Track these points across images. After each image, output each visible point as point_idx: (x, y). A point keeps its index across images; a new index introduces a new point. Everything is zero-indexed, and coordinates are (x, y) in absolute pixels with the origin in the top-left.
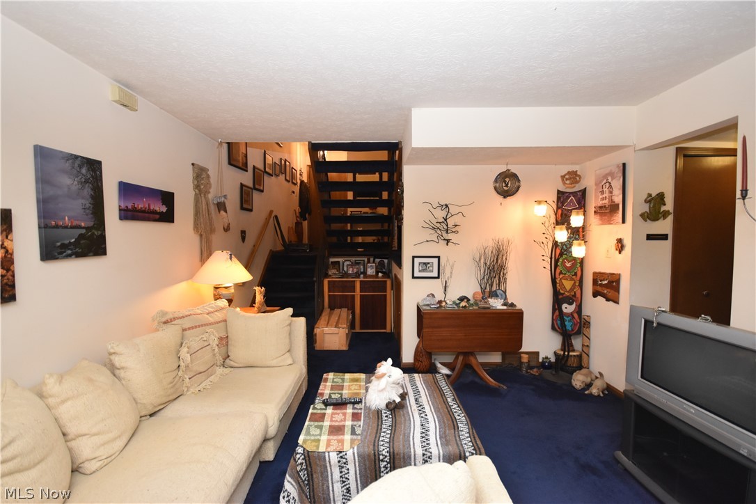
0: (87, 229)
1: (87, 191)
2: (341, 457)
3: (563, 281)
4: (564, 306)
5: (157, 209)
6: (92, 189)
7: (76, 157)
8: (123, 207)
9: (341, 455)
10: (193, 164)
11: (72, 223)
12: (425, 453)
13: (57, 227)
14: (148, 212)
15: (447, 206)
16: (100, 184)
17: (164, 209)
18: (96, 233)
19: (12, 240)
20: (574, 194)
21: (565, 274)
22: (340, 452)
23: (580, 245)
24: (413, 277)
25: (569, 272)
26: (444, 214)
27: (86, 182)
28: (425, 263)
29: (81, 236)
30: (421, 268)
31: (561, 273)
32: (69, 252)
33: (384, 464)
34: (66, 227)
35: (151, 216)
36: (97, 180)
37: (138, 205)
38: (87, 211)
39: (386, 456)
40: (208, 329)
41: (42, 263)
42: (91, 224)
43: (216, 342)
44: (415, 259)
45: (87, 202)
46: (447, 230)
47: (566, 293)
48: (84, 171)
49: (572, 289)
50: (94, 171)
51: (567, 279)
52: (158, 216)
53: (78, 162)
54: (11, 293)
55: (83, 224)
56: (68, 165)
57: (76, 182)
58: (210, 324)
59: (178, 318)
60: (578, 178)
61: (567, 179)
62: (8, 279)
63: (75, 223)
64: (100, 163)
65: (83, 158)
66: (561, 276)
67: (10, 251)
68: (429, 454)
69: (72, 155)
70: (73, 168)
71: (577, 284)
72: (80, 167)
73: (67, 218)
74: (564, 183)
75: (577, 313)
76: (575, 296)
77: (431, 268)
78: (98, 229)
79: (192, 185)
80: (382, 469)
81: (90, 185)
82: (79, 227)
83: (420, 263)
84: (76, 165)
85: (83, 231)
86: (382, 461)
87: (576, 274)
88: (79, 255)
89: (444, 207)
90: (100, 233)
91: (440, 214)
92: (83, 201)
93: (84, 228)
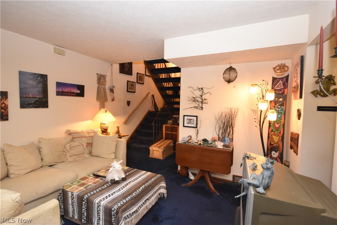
0: (40, 98)
1: (40, 85)
2: (72, 195)
3: (273, 136)
4: (273, 152)
5: (75, 92)
6: (42, 85)
7: (36, 74)
8: (57, 91)
9: (72, 194)
10: (97, 74)
11: (33, 96)
12: (99, 203)
13: (26, 97)
14: (70, 93)
15: (202, 89)
16: (46, 83)
17: (79, 92)
18: (44, 100)
19: (7, 101)
20: (282, 79)
21: (275, 132)
22: (72, 193)
23: (272, 112)
24: (184, 126)
25: (277, 131)
26: (200, 93)
27: (40, 82)
28: (190, 119)
29: (37, 101)
30: (188, 122)
31: (272, 131)
32: (31, 106)
33: (84, 203)
34: (30, 98)
35: (72, 94)
36: (45, 81)
37: (65, 90)
38: (40, 92)
39: (85, 200)
40: (83, 139)
41: (21, 109)
42: (41, 97)
43: (86, 144)
44: (185, 117)
45: (40, 89)
46: (202, 102)
47: (275, 144)
48: (39, 78)
49: (278, 142)
50: (44, 78)
51: (275, 135)
52: (75, 94)
53: (37, 75)
54: (6, 118)
55: (38, 97)
56: (32, 77)
57: (35, 83)
58: (86, 137)
59: (73, 133)
60: (286, 69)
61: (278, 70)
62: (6, 113)
63: (34, 96)
64: (47, 75)
65: (39, 74)
66: (272, 133)
67: (7, 105)
68: (99, 204)
69: (34, 73)
70: (34, 78)
71: (280, 139)
72: (37, 77)
73: (31, 95)
74: (276, 72)
75: (280, 158)
76: (278, 147)
77: (193, 122)
78: (44, 99)
79: (97, 82)
80: (83, 205)
81: (42, 83)
82: (37, 98)
83: (187, 119)
84: (36, 77)
85: (38, 99)
86: (84, 201)
87: (280, 133)
88: (35, 107)
89: (201, 89)
90: (45, 100)
91: (198, 93)
92: (38, 89)
93: (38, 98)
